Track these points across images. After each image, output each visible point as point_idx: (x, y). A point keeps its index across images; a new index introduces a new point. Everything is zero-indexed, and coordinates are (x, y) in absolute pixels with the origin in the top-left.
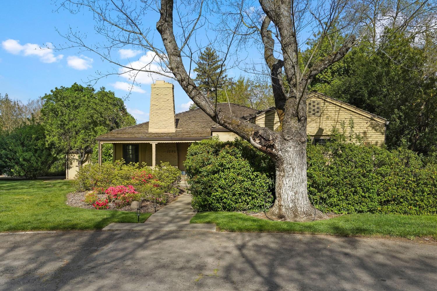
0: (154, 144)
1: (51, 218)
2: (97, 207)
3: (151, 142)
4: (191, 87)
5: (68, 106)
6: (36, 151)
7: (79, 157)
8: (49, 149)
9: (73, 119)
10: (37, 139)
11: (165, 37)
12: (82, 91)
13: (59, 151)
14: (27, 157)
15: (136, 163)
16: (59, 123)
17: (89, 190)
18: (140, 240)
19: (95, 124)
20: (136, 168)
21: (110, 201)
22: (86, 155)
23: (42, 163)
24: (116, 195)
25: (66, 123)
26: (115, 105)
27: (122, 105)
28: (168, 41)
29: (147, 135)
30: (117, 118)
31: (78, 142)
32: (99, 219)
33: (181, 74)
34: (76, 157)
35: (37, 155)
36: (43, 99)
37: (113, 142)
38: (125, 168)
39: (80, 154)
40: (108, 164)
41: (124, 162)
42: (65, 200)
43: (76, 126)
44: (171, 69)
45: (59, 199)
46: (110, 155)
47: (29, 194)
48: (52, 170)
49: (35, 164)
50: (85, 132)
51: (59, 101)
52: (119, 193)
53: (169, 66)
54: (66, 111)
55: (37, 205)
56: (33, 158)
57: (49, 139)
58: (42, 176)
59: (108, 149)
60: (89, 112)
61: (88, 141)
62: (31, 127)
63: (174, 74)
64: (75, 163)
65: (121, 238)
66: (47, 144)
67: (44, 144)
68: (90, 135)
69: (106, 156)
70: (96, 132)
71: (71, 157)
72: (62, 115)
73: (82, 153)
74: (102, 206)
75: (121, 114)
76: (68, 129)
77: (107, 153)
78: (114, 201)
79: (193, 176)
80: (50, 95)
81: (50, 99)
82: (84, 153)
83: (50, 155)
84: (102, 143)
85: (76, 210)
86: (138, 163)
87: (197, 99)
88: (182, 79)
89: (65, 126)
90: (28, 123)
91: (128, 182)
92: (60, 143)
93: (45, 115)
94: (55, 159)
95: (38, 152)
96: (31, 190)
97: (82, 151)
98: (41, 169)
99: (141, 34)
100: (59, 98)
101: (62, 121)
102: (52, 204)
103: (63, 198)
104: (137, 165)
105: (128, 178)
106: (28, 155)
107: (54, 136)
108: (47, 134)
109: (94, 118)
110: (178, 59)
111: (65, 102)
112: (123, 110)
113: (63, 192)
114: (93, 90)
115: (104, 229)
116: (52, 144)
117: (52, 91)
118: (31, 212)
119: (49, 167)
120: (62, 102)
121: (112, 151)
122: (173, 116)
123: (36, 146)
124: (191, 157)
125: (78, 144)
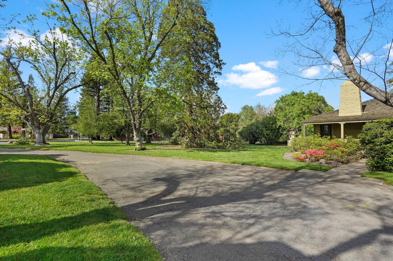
0: (342, 124)
1: (273, 163)
2: (299, 160)
3: (340, 123)
4: (362, 84)
5: (288, 105)
6: (272, 130)
7: (295, 133)
8: (279, 129)
9: (291, 112)
10: (273, 124)
11: (340, 54)
12: (297, 95)
13: (284, 130)
14: (268, 133)
15: (328, 136)
16: (284, 114)
17: (296, 151)
18: (320, 180)
19: (304, 113)
20: (328, 140)
21: (307, 158)
22: (299, 132)
23: (275, 136)
24: (311, 155)
25: (287, 114)
26: (318, 101)
27: (323, 100)
28: (342, 57)
29: (337, 118)
30: (320, 108)
31: (294, 124)
32: (298, 166)
33: (353, 76)
34: (293, 133)
35: (272, 132)
36: (275, 102)
37: (313, 124)
38: (320, 139)
39: (296, 132)
40: (311, 137)
41: (320, 136)
42: (283, 156)
43: (293, 115)
44: (346, 74)
45: (280, 155)
46: (312, 131)
47: (267, 151)
48: (281, 140)
49: (271, 137)
50: (298, 119)
51: (284, 102)
52: (314, 154)
53: (344, 73)
54: (287, 107)
55: (269, 156)
56: (271, 134)
57: (279, 124)
58: (275, 143)
59: (310, 128)
60: (300, 107)
61: (300, 124)
62: (270, 118)
63: (348, 77)
64: (293, 137)
65: (307, 177)
66: (277, 126)
67: (276, 127)
68: (301, 120)
69: (310, 132)
70: (304, 118)
71: (290, 133)
72: (286, 110)
73: (296, 131)
74: (302, 160)
75: (323, 105)
76: (289, 117)
77: (310, 130)
78: (310, 158)
79: (366, 145)
80: (279, 100)
81: (279, 102)
82: (298, 131)
83: (279, 132)
84: (305, 124)
85: (287, 161)
86: (330, 136)
87: (368, 90)
88: (354, 79)
89: (287, 116)
90: (268, 116)
91: (320, 147)
92: (284, 125)
93: (276, 111)
94: (282, 134)
95: (273, 131)
96: (268, 150)
97: (296, 129)
98: (274, 140)
99: (322, 57)
100: (283, 101)
101: (285, 113)
102: (276, 157)
103: (282, 154)
104: (329, 137)
105: (321, 146)
106: (269, 132)
107: (281, 122)
108: (278, 121)
109: (304, 110)
110: (351, 66)
111: (287, 103)
112: (324, 102)
113: (283, 152)
114: (304, 93)
115: (298, 171)
116: (280, 126)
117: (280, 98)
118: (265, 159)
119: (279, 139)
120: (285, 103)
121: (313, 130)
122: (359, 103)
123: (272, 127)
124: (366, 132)
125: (294, 125)
